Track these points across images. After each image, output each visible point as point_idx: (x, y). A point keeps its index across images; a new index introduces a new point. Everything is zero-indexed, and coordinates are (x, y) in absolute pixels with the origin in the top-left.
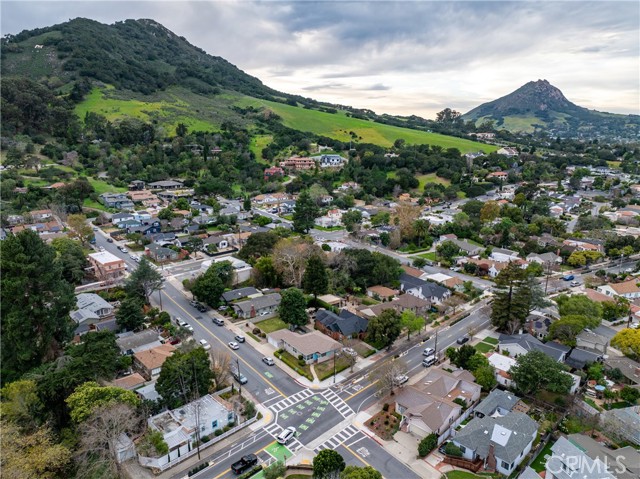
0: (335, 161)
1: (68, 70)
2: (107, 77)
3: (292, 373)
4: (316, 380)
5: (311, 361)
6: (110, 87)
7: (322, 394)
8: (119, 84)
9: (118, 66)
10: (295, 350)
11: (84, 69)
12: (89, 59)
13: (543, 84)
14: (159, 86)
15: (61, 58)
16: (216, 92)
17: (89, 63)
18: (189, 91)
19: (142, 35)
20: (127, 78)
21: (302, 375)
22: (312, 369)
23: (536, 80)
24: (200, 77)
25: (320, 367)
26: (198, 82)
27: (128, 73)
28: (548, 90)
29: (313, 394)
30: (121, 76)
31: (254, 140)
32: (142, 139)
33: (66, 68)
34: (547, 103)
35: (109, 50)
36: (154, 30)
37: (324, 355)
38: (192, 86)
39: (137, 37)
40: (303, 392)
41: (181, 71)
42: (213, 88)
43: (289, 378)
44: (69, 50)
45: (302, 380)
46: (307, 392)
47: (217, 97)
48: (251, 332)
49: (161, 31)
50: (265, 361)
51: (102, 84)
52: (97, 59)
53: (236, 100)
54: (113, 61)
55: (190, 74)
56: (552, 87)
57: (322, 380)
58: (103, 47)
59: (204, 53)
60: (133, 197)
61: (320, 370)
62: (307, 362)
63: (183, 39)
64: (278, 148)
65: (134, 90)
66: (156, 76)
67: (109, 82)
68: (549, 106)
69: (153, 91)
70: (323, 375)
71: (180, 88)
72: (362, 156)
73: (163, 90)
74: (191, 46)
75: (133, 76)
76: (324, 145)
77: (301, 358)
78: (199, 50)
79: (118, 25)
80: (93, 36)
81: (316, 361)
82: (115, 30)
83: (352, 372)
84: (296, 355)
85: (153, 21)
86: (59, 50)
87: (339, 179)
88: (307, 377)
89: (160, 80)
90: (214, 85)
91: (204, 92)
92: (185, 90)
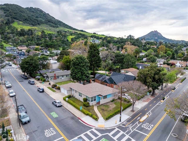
0: (97, 42)
1: (7, 16)
2: (20, 19)
3: (77, 113)
4: (101, 119)
5: (94, 103)
6: (21, 22)
7: (110, 134)
8: (24, 22)
9: (24, 17)
10: (80, 95)
11: (12, 16)
12: (14, 13)
13: (156, 32)
14: (38, 24)
15: (5, 13)
16: (57, 27)
17: (14, 14)
18: (48, 26)
19: (35, 11)
20: (28, 20)
21: (87, 115)
22: (96, 109)
23: (153, 31)
24: (52, 23)
25: (102, 107)
26: (51, 24)
27: (28, 19)
28: (157, 33)
29: (100, 135)
30: (25, 20)
31: (68, 37)
32: (28, 34)
33: (6, 16)
34: (157, 37)
35: (22, 12)
36: (39, 11)
37: (105, 97)
38: (50, 25)
39: (33, 12)
40: (88, 132)
41: (46, 20)
42: (56, 26)
43: (74, 118)
44: (8, 11)
45: (87, 120)
46: (92, 133)
47: (58, 28)
48: (51, 87)
49: (41, 11)
50: (54, 103)
51: (18, 21)
52: (17, 14)
53: (64, 29)
54: (23, 15)
55: (49, 22)
56: (158, 33)
57: (107, 119)
58: (20, 11)
59: (55, 18)
60: (19, 48)
61: (103, 110)
62: (91, 103)
63: (48, 14)
64: (77, 39)
65: (29, 24)
66: (38, 21)
67: (21, 21)
68: (158, 38)
69: (36, 25)
70: (107, 114)
71: (46, 25)
72: (106, 40)
73: (40, 25)
74: (51, 16)
75: (30, 20)
76: (93, 38)
77: (86, 100)
78: (54, 18)
79: (27, 8)
80: (17, 8)
81: (99, 103)
82: (26, 9)
83: (133, 111)
84: (81, 99)
85: (39, 9)
86: (5, 11)
87: (99, 47)
88: (91, 116)
89: (39, 22)
90: (57, 25)
91: (54, 27)
92: (47, 25)
